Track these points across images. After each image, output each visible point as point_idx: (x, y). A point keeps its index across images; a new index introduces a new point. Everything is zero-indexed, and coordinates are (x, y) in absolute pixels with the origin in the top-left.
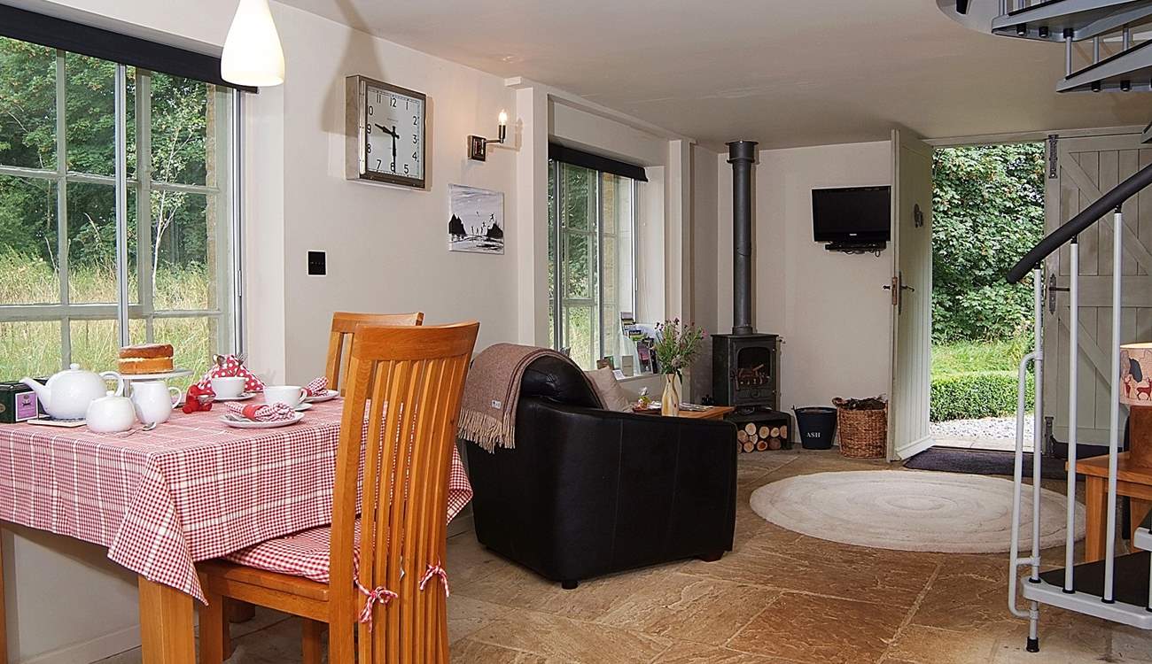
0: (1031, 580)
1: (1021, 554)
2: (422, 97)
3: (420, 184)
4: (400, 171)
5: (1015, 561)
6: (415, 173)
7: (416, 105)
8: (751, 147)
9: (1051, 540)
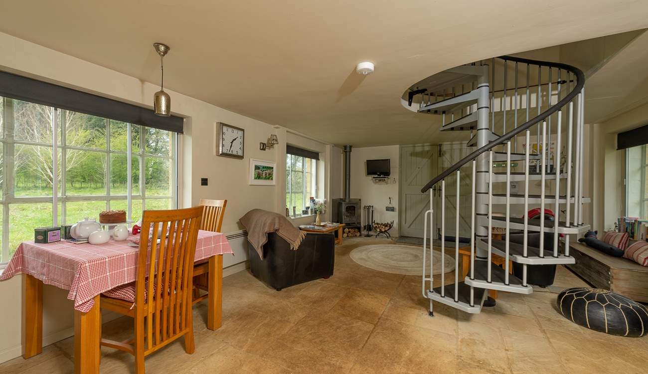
0: (430, 291)
1: (426, 277)
2: (243, 130)
3: (241, 157)
4: (235, 153)
5: (424, 279)
6: (240, 153)
7: (240, 133)
8: (351, 147)
9: (436, 272)
